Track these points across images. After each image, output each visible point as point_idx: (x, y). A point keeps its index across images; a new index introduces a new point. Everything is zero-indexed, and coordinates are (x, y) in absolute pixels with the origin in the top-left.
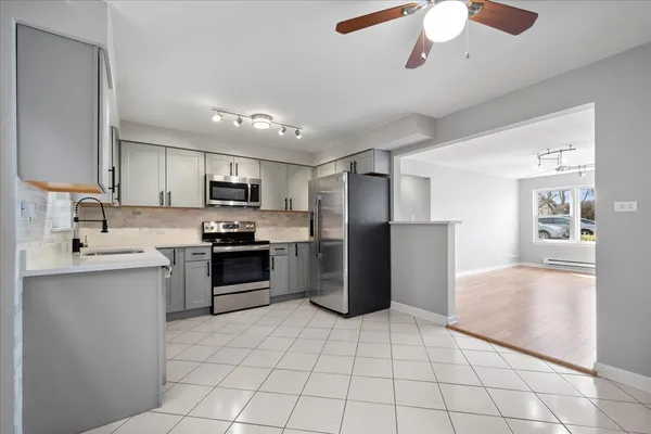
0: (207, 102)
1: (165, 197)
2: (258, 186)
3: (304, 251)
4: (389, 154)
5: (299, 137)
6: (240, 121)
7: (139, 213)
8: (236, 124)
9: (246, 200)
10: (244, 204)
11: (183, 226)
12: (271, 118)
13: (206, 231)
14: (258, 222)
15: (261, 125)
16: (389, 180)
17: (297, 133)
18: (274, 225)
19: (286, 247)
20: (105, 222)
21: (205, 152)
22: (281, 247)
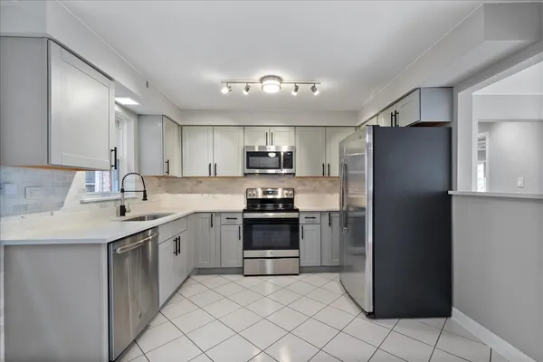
0: (214, 76)
1: (213, 168)
2: (292, 153)
3: (336, 221)
4: (450, 90)
5: (317, 93)
6: (247, 89)
7: (201, 182)
8: (245, 93)
9: (279, 168)
10: (279, 171)
11: (232, 192)
12: (280, 79)
13: (249, 197)
14: (298, 188)
15: (271, 88)
16: (450, 130)
17: (314, 89)
18: (315, 191)
19: (318, 216)
20: (145, 191)
21: (244, 126)
22: (312, 215)
